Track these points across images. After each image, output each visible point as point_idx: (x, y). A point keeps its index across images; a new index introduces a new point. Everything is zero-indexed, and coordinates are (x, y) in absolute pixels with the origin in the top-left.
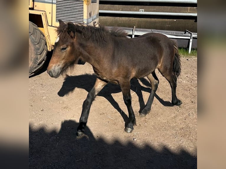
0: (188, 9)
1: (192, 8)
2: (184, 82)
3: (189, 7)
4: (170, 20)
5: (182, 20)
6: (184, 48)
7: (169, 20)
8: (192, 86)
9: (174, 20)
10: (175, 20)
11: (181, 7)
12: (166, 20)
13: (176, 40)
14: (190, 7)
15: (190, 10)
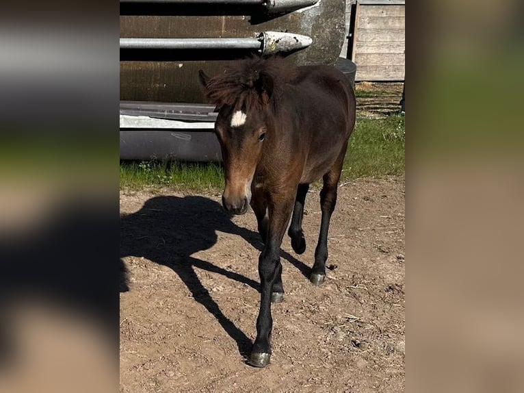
0: (220, 22)
1: (234, 17)
2: (221, 288)
3: (224, 17)
4: (163, 63)
5: (204, 62)
6: (216, 163)
7: (159, 63)
8: (249, 301)
9: (175, 63)
10: (181, 65)
11: (198, 18)
12: (151, 65)
13: (188, 137)
14: (226, 15)
15: (226, 25)
